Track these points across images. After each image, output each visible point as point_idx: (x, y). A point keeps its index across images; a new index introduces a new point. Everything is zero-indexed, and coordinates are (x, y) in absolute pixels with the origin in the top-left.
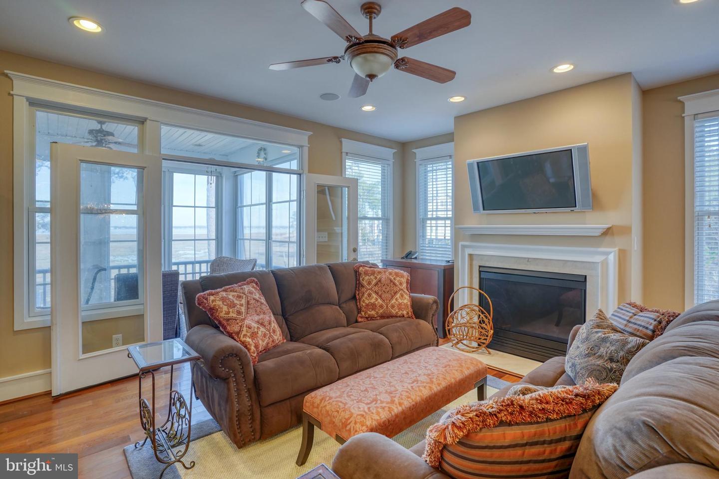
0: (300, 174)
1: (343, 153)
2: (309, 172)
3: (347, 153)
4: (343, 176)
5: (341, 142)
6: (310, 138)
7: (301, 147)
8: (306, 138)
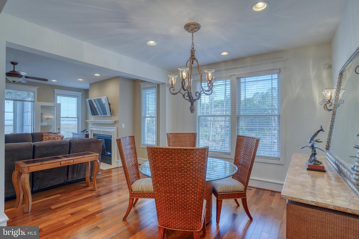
0: (34, 102)
1: (55, 94)
2: (38, 101)
3: (57, 94)
4: (55, 103)
5: (54, 90)
6: (38, 89)
7: (34, 92)
8: (37, 89)
